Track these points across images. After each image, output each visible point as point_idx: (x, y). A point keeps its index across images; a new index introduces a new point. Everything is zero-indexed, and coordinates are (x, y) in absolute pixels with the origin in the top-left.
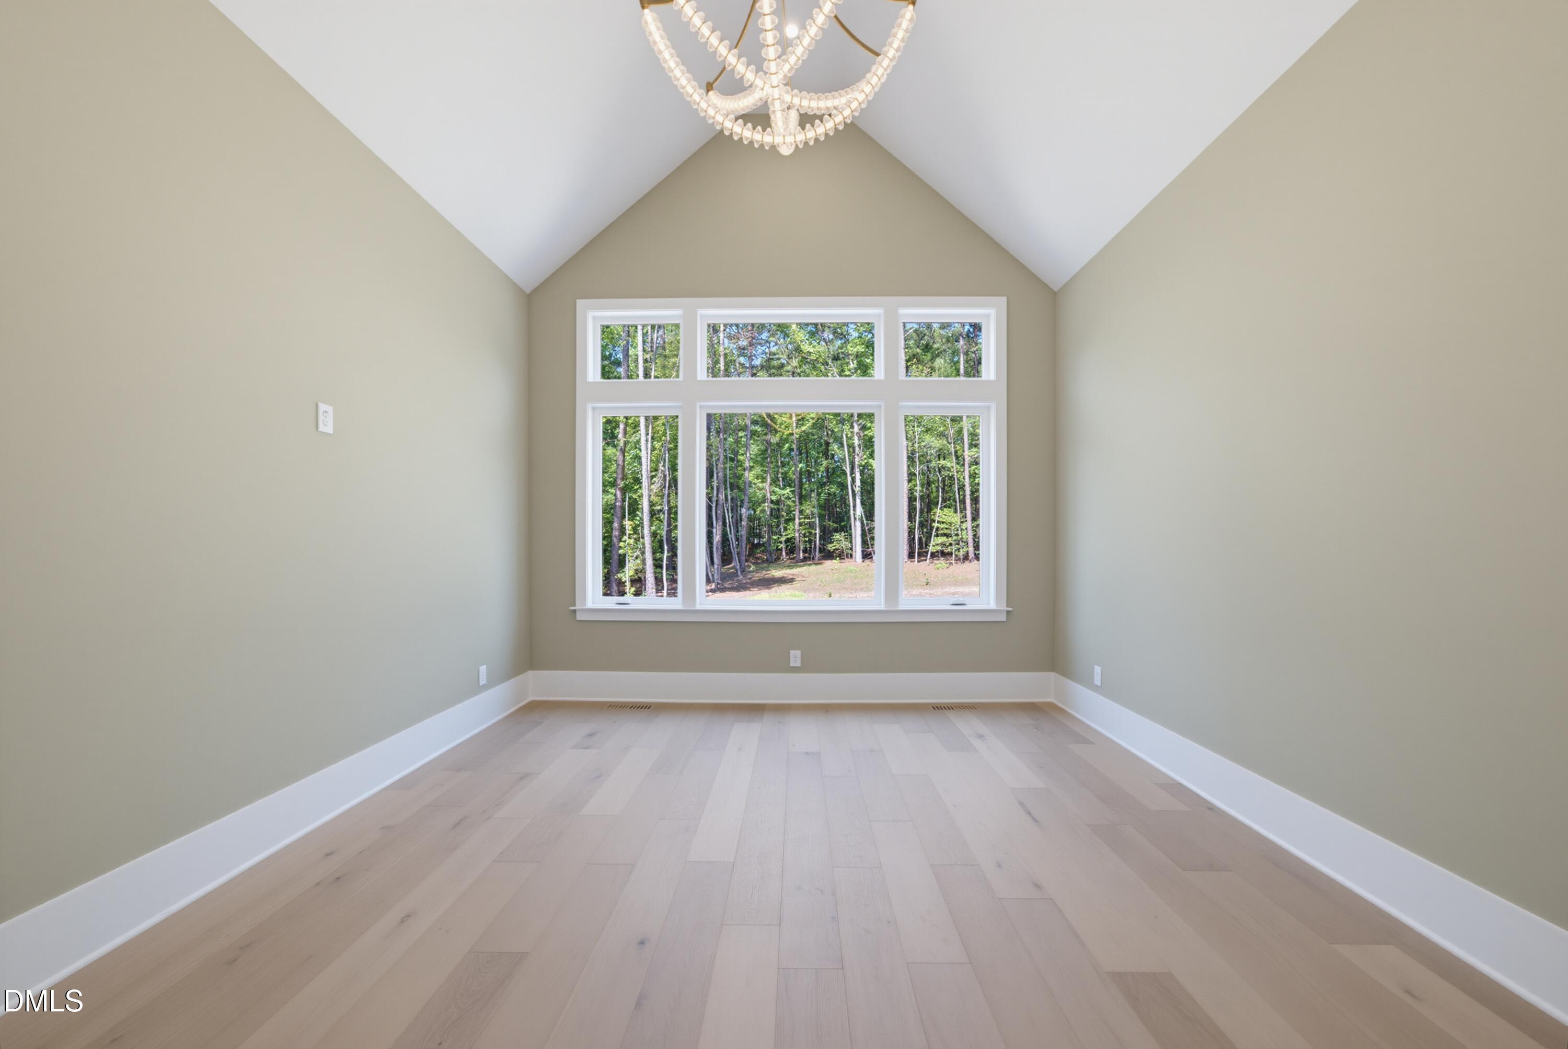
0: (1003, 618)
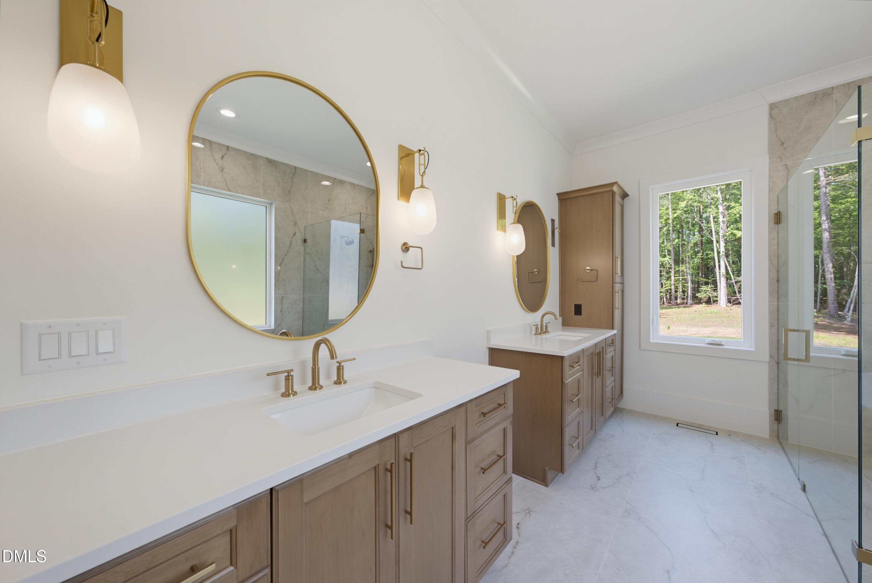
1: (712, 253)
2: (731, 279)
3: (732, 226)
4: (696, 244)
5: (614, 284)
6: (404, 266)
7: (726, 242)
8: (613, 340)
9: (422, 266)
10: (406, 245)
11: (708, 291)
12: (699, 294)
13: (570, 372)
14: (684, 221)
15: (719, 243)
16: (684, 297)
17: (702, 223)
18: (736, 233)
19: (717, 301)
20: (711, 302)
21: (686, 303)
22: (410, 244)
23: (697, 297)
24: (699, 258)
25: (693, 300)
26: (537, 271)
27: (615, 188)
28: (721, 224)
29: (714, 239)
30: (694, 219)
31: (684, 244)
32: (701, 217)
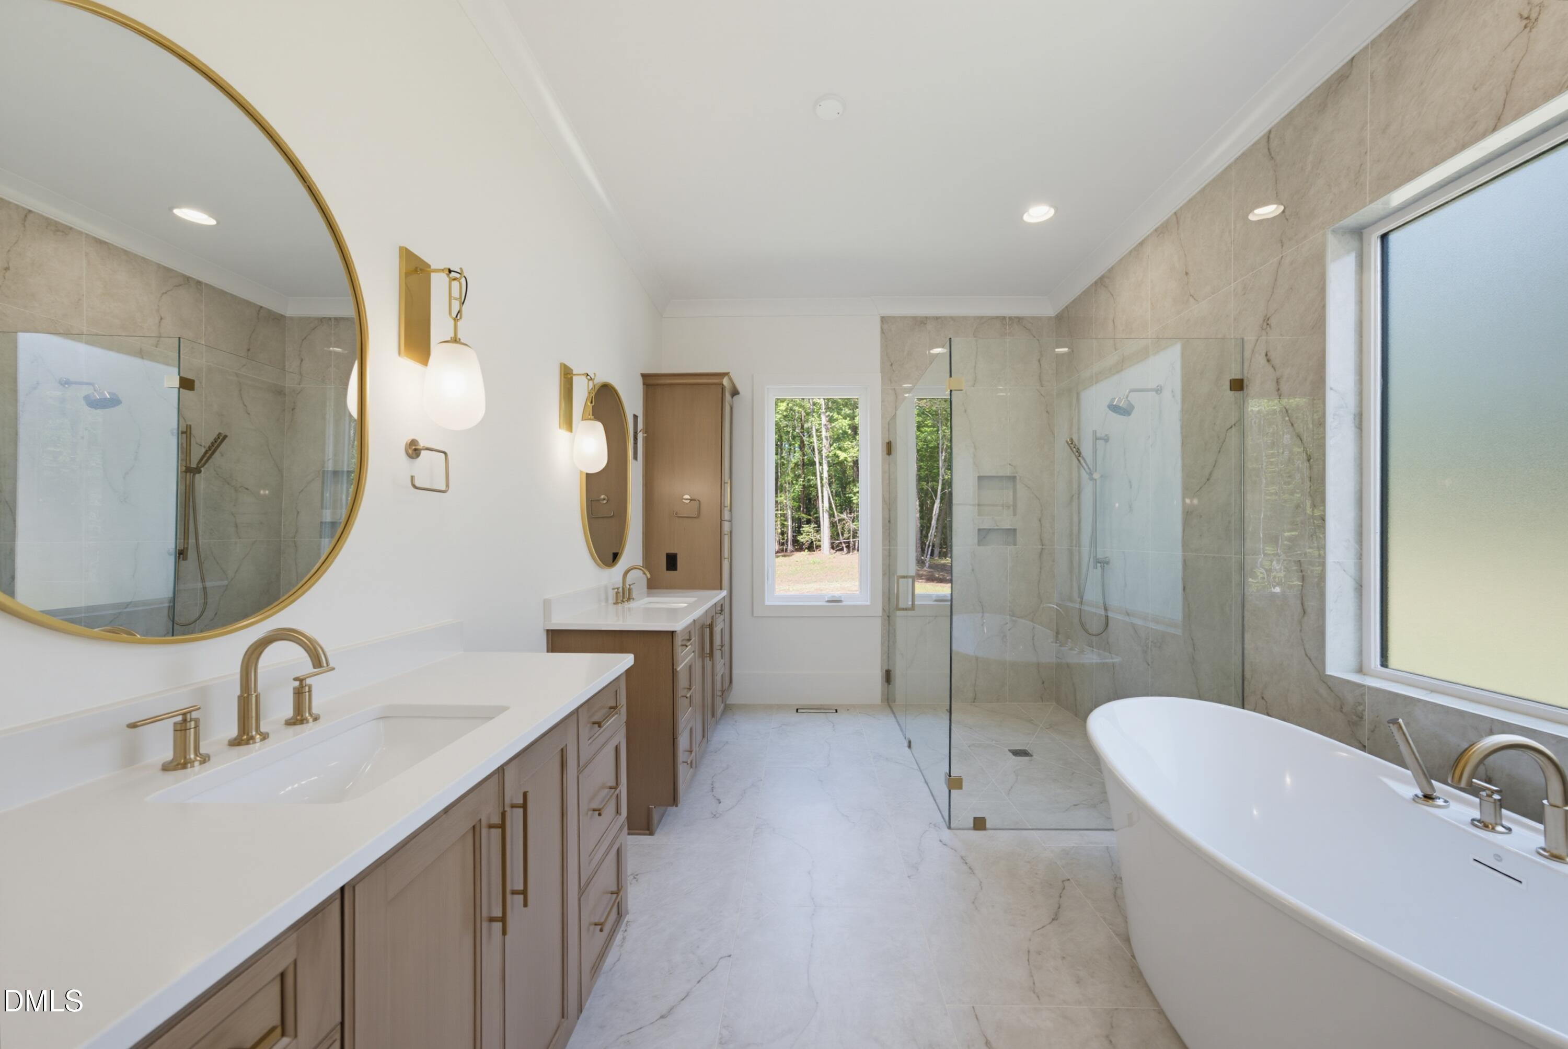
1: (815, 480)
2: (834, 517)
3: (835, 445)
4: (796, 464)
5: (723, 522)
6: (417, 485)
7: (829, 465)
8: (722, 605)
9: (447, 485)
10: (415, 446)
11: (811, 532)
12: (801, 537)
13: (682, 654)
14: (784, 429)
15: (822, 466)
16: (783, 541)
17: (804, 436)
18: (839, 455)
19: (820, 546)
20: (813, 548)
21: (786, 549)
22: (422, 444)
23: (798, 541)
24: (800, 485)
25: (794, 546)
26: (606, 497)
27: (725, 381)
28: (824, 440)
29: (817, 460)
30: (794, 429)
31: (784, 464)
32: (802, 427)
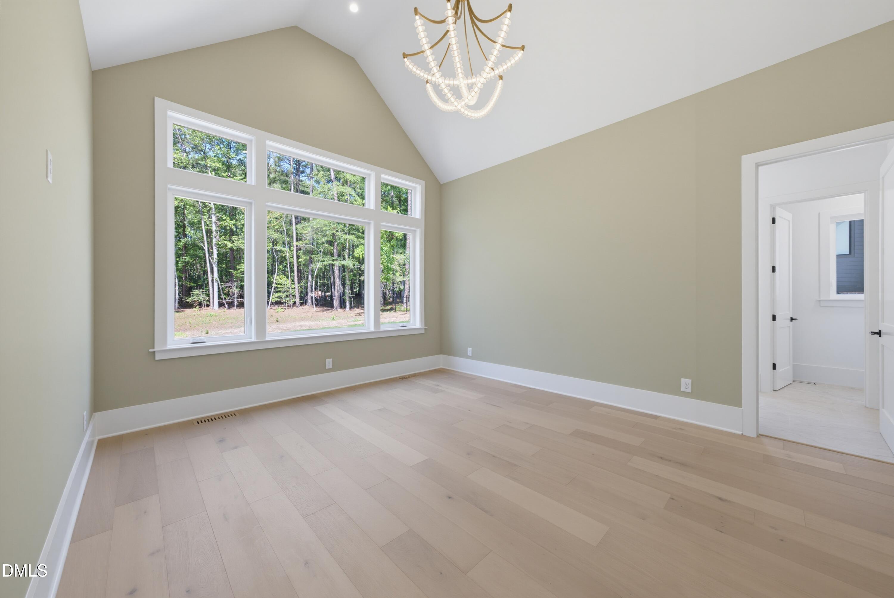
0: (423, 332)
